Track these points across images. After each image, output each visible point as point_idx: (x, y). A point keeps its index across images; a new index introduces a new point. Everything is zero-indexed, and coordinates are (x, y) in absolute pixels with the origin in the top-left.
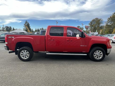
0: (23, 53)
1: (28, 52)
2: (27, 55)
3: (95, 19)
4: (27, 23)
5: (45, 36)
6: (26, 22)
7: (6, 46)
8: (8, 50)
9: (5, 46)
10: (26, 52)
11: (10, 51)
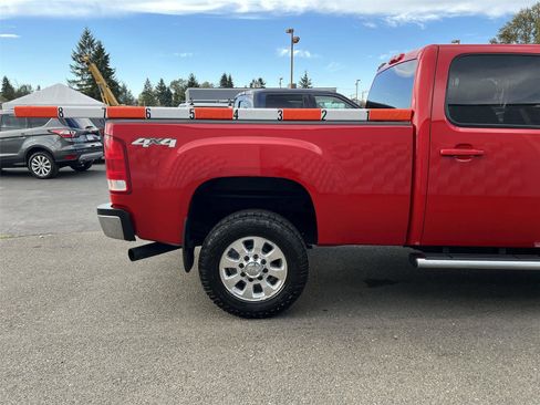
0: (242, 260)
1: (276, 253)
2: (266, 276)
3: (534, 8)
4: (91, 44)
5: (414, 127)
6: (87, 41)
7: (108, 206)
8: (129, 237)
9: (102, 212)
10: (260, 254)
11: (139, 242)
